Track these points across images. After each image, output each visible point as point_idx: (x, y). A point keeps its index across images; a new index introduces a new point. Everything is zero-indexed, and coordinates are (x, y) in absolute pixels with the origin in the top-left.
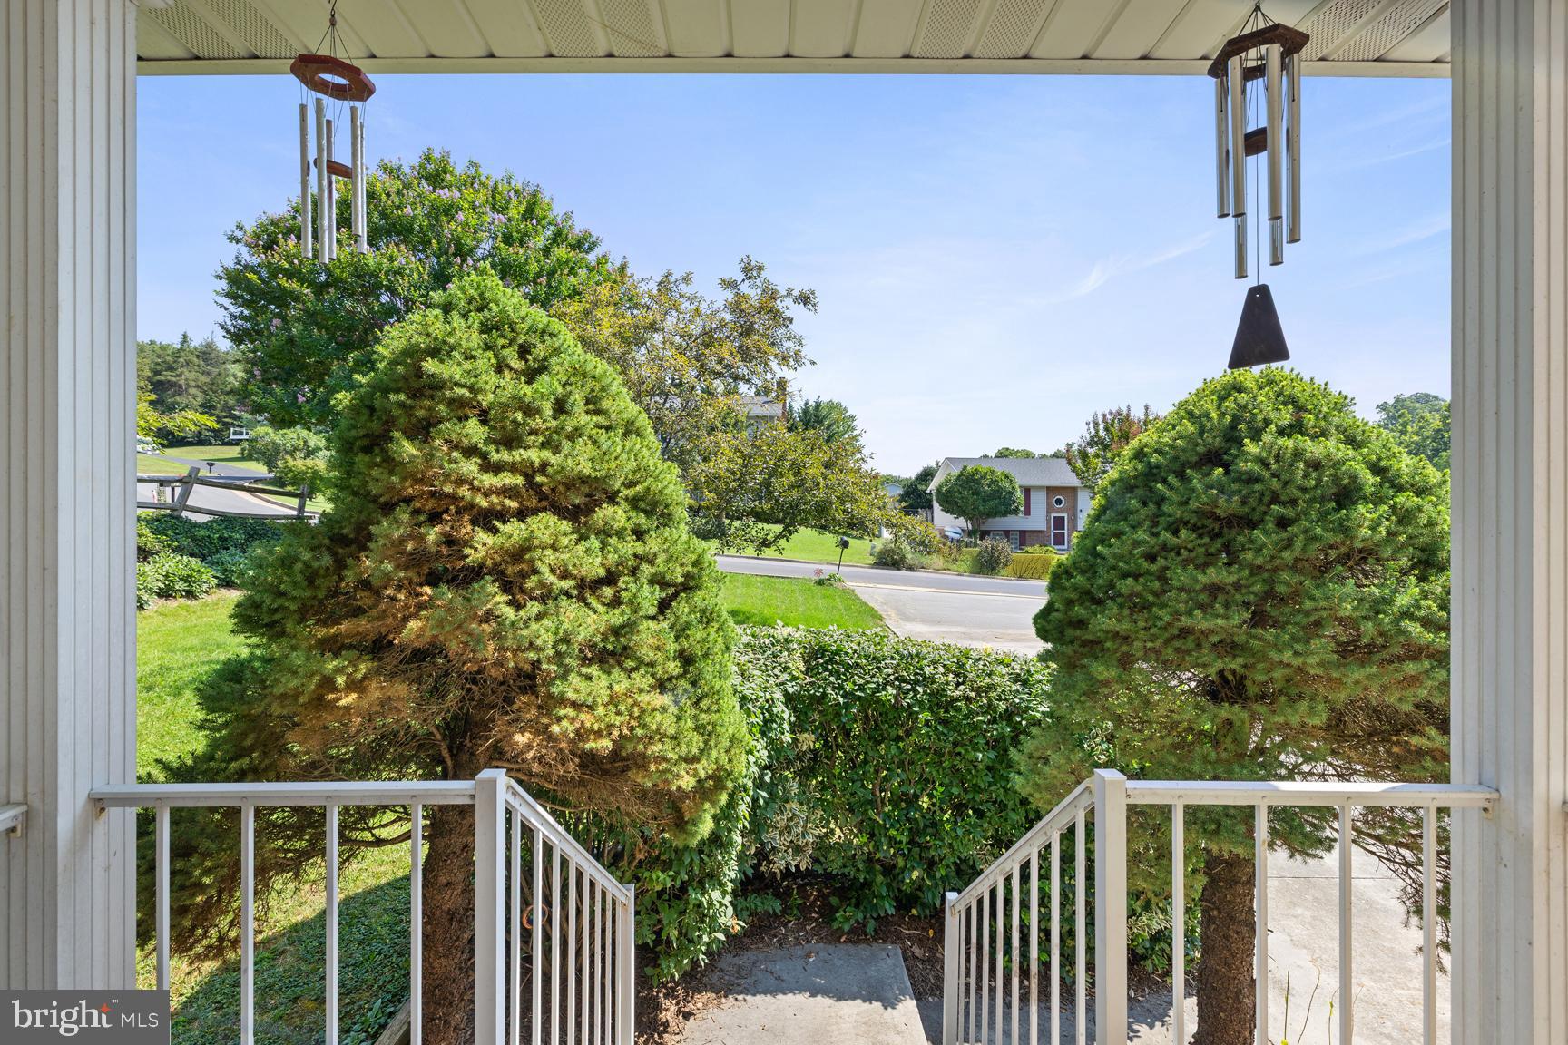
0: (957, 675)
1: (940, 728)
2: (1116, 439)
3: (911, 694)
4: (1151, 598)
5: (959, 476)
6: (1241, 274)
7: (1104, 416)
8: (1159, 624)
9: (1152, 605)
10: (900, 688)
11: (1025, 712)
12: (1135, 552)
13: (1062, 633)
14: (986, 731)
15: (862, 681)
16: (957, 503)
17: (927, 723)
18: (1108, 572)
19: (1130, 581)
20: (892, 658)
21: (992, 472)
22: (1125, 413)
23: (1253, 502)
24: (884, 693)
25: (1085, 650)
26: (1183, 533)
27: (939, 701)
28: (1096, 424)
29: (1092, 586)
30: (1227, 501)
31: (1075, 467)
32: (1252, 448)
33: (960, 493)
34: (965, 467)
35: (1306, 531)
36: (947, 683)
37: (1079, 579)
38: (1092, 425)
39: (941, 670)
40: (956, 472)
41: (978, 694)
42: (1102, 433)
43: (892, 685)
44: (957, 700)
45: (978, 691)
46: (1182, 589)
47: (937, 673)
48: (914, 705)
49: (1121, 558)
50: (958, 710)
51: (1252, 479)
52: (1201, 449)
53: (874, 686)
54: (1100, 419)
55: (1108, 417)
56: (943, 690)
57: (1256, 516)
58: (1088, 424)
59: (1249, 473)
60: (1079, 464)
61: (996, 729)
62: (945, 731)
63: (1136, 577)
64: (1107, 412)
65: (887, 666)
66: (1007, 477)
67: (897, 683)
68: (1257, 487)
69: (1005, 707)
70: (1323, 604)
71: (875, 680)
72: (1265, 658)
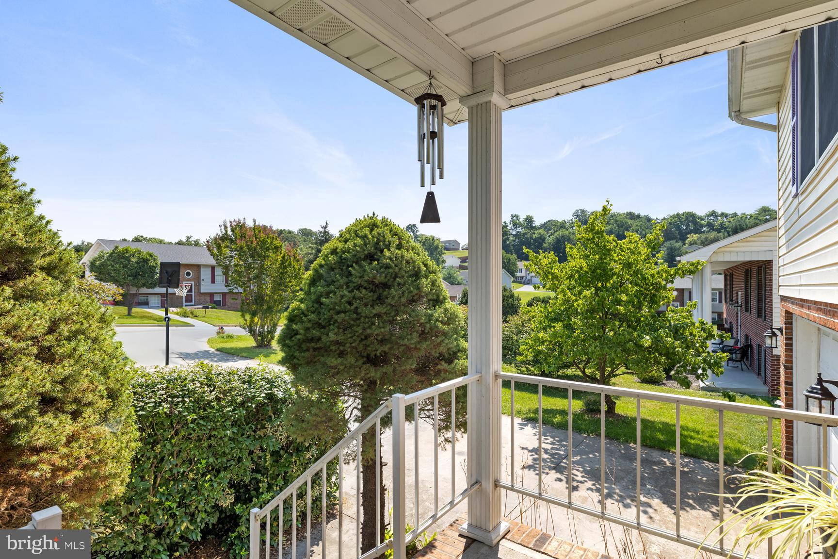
0: (209, 386)
1: (201, 422)
2: (238, 237)
3: (181, 404)
4: (352, 322)
5: (112, 254)
6: (423, 185)
7: (231, 222)
8: (356, 334)
9: (353, 325)
10: (172, 402)
11: (253, 399)
12: (343, 300)
13: (300, 347)
14: (231, 416)
15: (141, 404)
16: (109, 274)
17: (193, 421)
18: (329, 312)
19: (342, 315)
20: (161, 383)
21: (139, 252)
22: (242, 222)
23: (389, 277)
24: (161, 408)
25: (316, 353)
26: (364, 291)
27: (200, 404)
28: (226, 227)
29: (320, 319)
30: (380, 276)
31: (213, 253)
32: (387, 253)
33: (113, 266)
34: (117, 247)
35: (408, 289)
36: (204, 392)
37: (312, 316)
38: (223, 227)
39: (198, 385)
40: (108, 250)
41: (225, 395)
42: (230, 232)
43: (166, 400)
44: (212, 401)
45: (224, 393)
46: (366, 317)
47: (196, 387)
48: (183, 412)
49: (335, 304)
50: (213, 408)
51: (388, 267)
52: (366, 252)
53: (152, 405)
54: (228, 225)
55: (234, 223)
56: (202, 397)
57: (390, 283)
58: (220, 226)
59: (387, 264)
60: (215, 251)
61: (237, 414)
62: (205, 424)
63: (345, 312)
64: (233, 220)
65: (159, 389)
66: (151, 256)
67: (169, 399)
68: (391, 270)
69: (241, 399)
70: (416, 318)
71: (153, 400)
72: (397, 343)
